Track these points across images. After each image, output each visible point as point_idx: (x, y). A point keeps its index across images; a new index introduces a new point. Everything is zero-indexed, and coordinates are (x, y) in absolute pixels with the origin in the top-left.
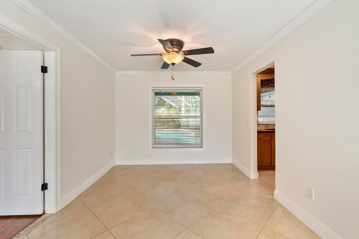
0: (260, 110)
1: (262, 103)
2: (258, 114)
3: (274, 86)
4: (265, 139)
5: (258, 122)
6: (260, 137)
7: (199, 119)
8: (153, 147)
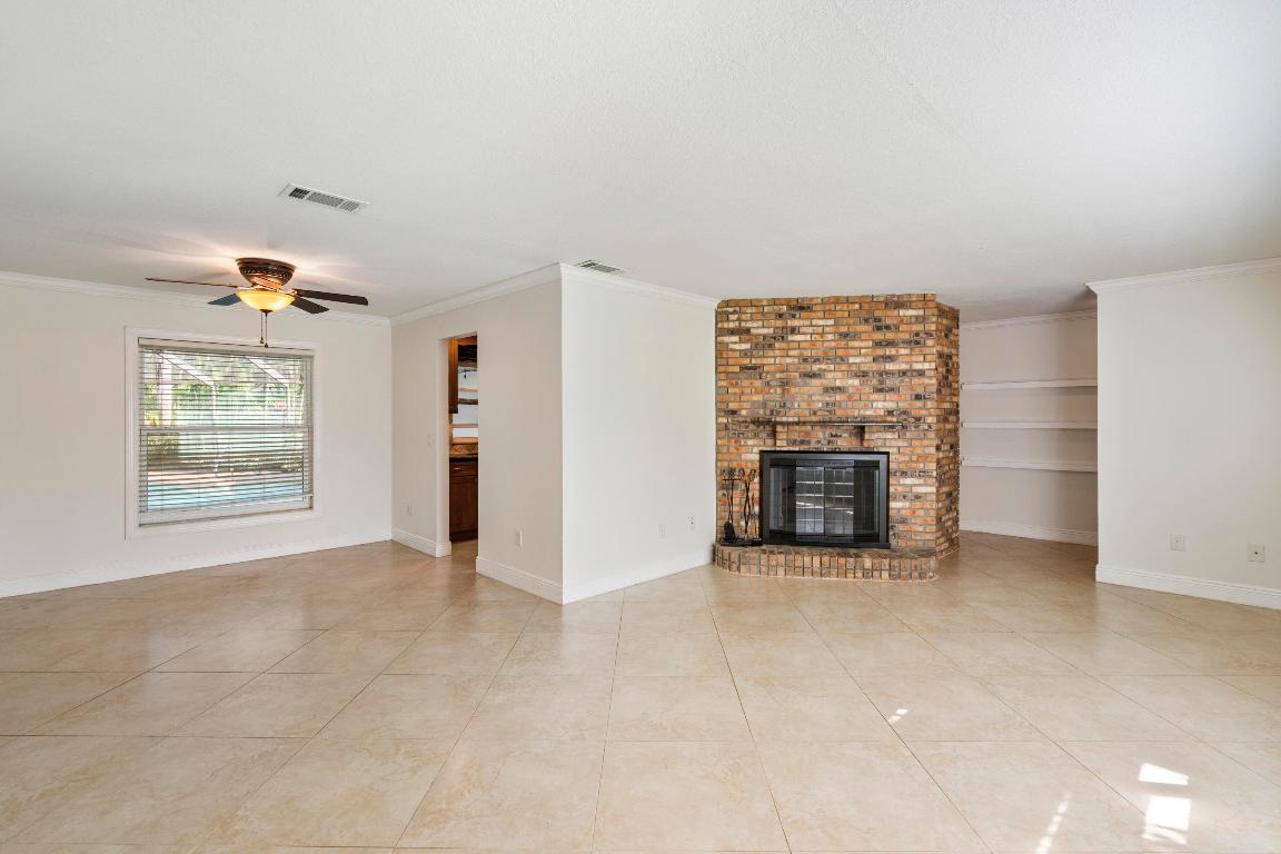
0: (456, 412)
1: (461, 395)
2: (451, 420)
3: (475, 361)
4: (465, 473)
5: (451, 438)
6: (455, 471)
7: (301, 435)
8: (140, 525)
